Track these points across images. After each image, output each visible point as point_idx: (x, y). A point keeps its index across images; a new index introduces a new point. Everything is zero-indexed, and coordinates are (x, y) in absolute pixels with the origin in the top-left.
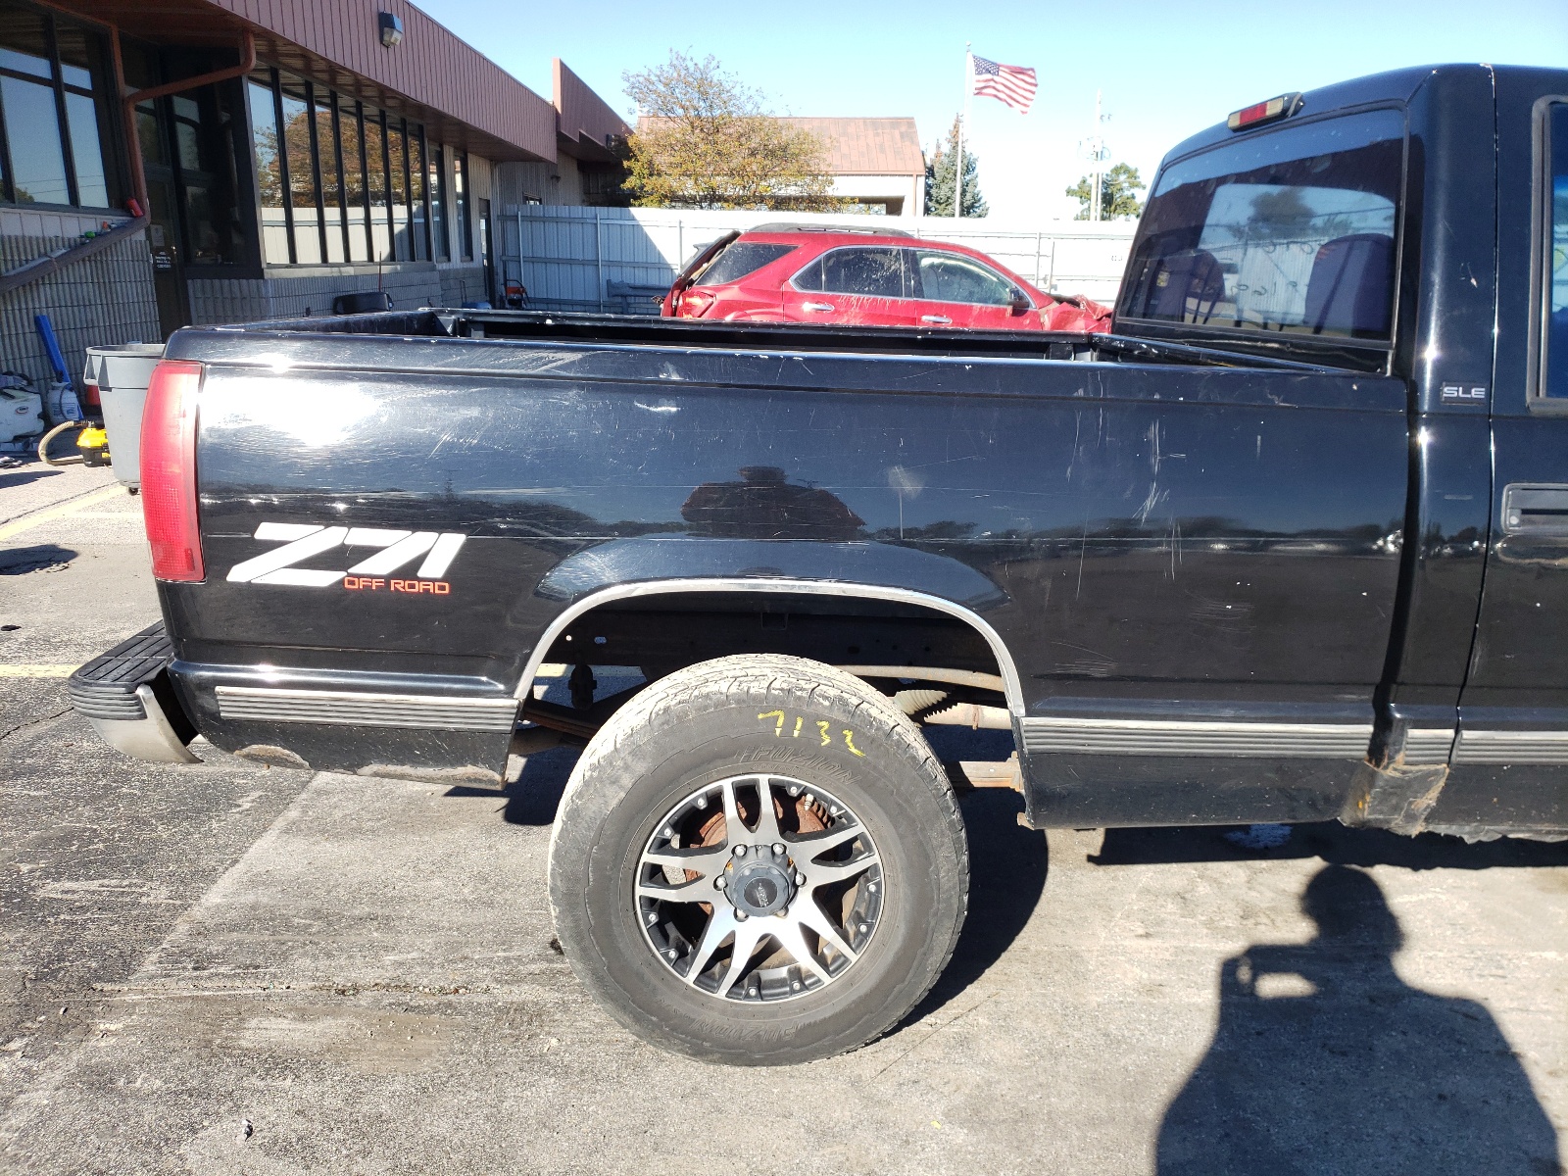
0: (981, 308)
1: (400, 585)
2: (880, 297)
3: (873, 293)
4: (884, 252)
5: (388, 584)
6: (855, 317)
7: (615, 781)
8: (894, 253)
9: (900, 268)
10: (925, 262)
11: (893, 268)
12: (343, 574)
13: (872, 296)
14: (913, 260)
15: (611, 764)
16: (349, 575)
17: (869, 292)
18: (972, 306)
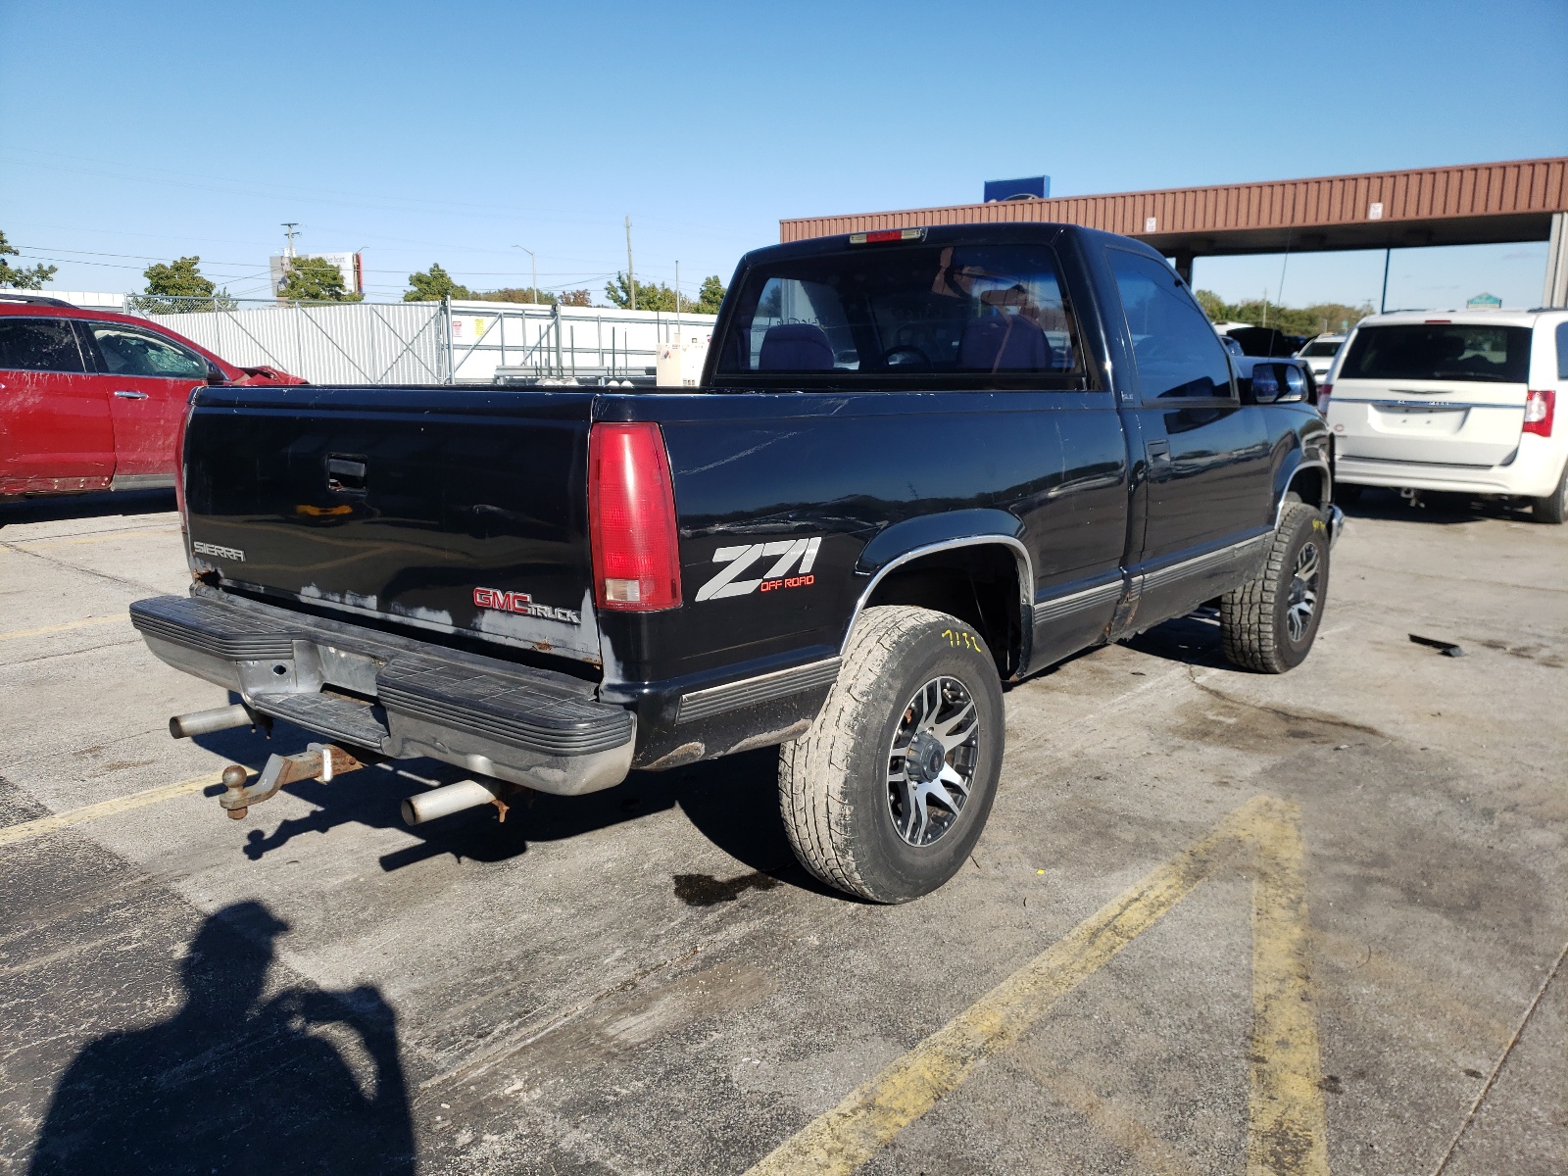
0: (175, 382)
1: (790, 582)
2: (58, 373)
3: (47, 369)
4: (51, 324)
5: (783, 582)
6: (32, 394)
7: (885, 698)
8: (63, 325)
9: (74, 342)
10: (99, 334)
11: (65, 341)
12: (759, 582)
13: (48, 372)
14: (86, 332)
15: (879, 687)
16: (765, 580)
17: (42, 368)
18: (165, 380)
